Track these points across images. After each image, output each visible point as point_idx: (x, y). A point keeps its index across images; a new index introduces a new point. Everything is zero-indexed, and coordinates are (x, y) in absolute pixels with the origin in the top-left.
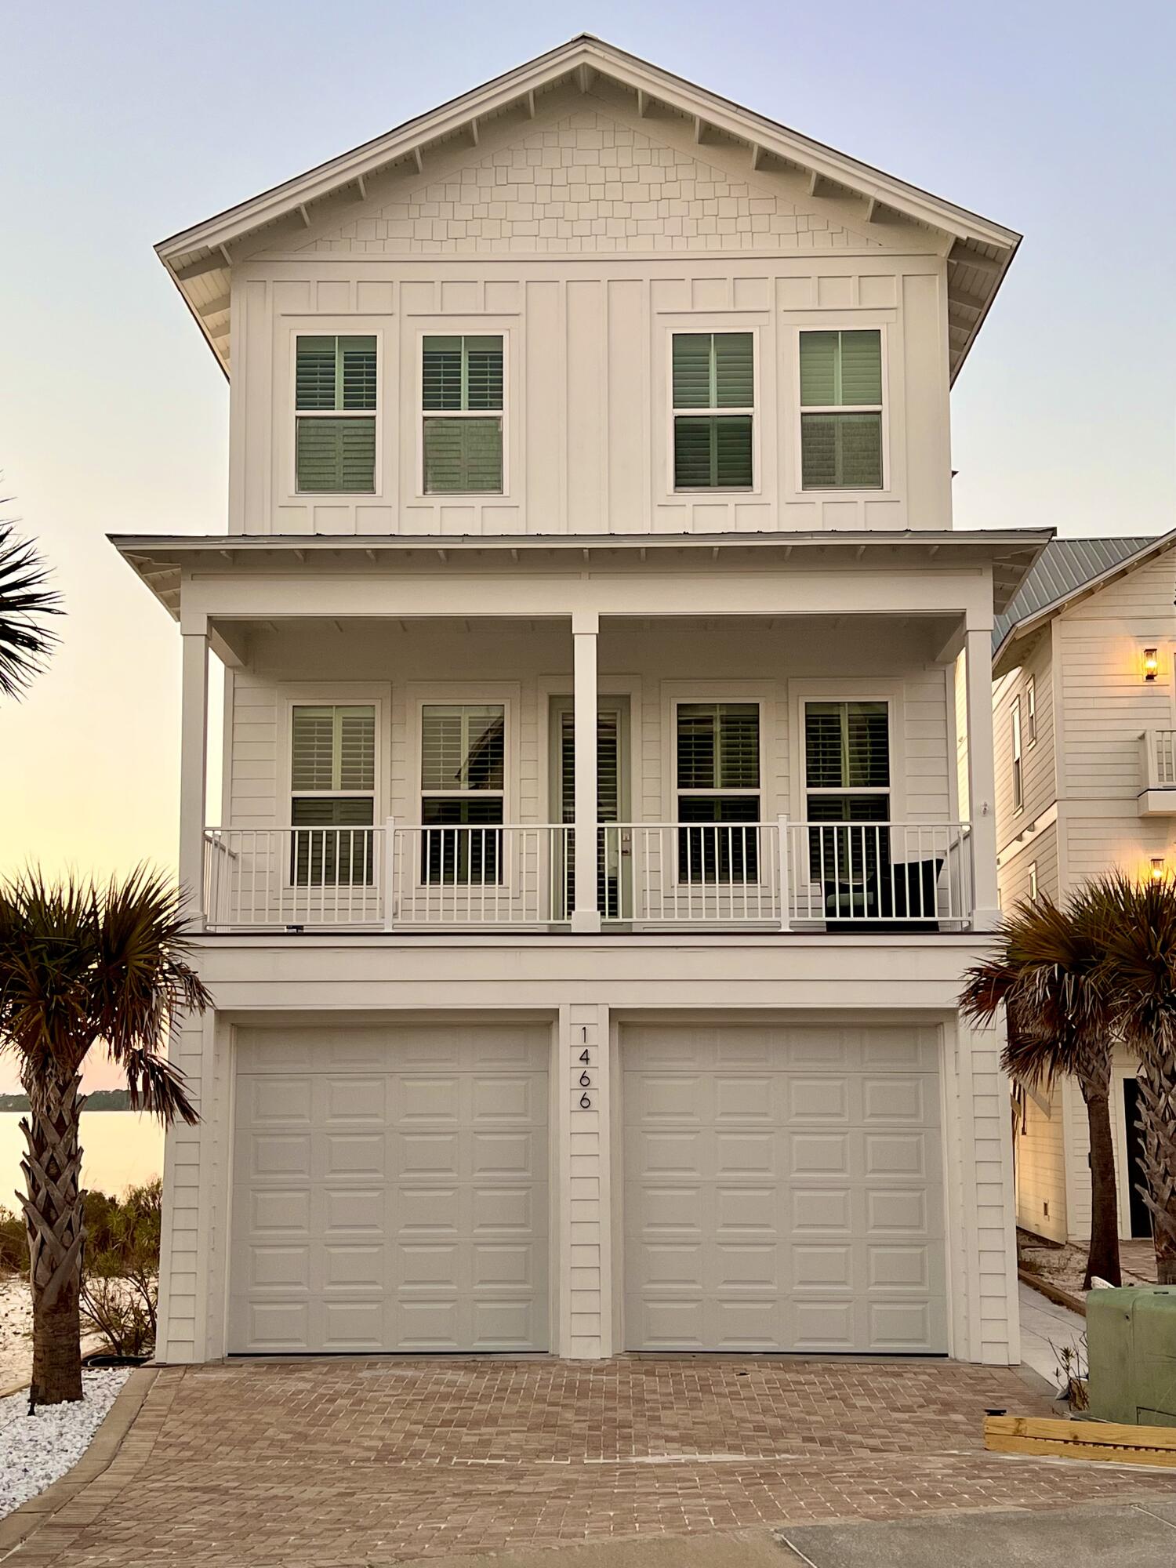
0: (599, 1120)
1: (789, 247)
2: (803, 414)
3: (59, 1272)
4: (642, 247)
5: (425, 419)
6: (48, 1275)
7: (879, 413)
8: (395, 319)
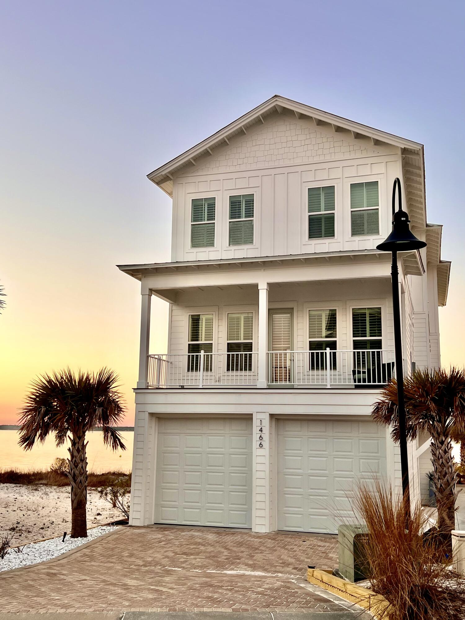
0: (265, 451)
1: (347, 156)
2: (352, 211)
3: (78, 496)
4: (298, 161)
5: (230, 222)
6: (75, 497)
7: (378, 209)
8: (221, 192)
